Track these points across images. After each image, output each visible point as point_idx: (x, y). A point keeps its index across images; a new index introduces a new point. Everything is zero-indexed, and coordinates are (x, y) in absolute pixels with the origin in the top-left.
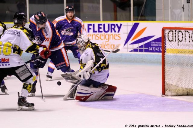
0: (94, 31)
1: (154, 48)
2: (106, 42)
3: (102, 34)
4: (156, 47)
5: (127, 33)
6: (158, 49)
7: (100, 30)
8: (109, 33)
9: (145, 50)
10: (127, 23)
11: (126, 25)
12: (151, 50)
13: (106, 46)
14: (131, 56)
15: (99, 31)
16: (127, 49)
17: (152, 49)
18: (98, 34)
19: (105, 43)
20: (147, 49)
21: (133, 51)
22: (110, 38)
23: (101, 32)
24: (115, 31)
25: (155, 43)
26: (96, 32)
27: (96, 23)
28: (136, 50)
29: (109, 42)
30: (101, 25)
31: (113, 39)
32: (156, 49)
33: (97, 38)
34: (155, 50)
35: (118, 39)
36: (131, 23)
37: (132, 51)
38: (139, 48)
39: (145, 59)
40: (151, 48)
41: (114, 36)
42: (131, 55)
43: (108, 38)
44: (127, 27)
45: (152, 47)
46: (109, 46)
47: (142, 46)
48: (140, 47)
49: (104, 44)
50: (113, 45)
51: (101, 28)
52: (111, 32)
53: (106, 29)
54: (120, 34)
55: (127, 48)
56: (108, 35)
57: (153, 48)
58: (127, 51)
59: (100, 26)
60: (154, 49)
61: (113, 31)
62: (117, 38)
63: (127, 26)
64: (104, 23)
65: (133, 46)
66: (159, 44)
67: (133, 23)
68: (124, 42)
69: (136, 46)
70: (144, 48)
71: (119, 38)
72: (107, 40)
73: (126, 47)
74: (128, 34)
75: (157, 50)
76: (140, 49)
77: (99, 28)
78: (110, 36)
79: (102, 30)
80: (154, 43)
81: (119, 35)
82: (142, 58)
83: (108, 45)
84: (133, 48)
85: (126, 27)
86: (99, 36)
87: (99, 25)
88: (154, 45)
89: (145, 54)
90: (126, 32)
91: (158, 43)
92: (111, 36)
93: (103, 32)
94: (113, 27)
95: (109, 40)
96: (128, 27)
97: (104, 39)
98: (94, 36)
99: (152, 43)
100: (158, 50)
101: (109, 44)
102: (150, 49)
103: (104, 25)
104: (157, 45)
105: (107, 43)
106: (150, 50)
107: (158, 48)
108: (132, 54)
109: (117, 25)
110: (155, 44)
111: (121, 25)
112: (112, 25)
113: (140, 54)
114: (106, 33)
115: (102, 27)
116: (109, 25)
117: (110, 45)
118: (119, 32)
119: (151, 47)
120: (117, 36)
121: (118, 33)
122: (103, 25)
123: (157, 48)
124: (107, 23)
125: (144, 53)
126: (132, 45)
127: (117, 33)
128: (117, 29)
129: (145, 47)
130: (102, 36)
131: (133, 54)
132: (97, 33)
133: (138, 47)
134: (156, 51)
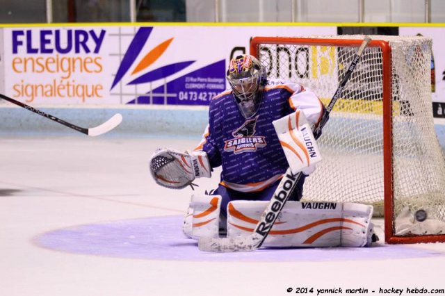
0: (30, 50)
1: (194, 95)
2: (63, 78)
3: (53, 59)
4: (199, 91)
5: (120, 55)
6: (203, 95)
7: (47, 46)
8: (72, 53)
9: (168, 98)
10: (120, 29)
11: (117, 32)
12: (186, 98)
13: (64, 88)
14: (130, 114)
15: (44, 51)
16: (118, 97)
17: (189, 95)
18: (42, 58)
19: (62, 81)
20: (174, 95)
21: (136, 101)
22: (74, 67)
23: (50, 51)
24: (87, 50)
25: (195, 80)
26: (35, 51)
27: (36, 29)
28: (143, 100)
29: (70, 80)
30: (49, 32)
31: (81, 70)
32: (198, 96)
33: (38, 68)
34: (195, 99)
35: (96, 72)
36: (131, 28)
37: (132, 102)
38: (152, 95)
39: (169, 124)
40: (186, 94)
41: (85, 62)
42: (130, 112)
43: (69, 69)
44: (120, 39)
45: (189, 90)
46: (71, 88)
47: (160, 90)
48: (155, 91)
49: (58, 83)
50: (83, 87)
51: (49, 42)
52: (77, 51)
53: (64, 45)
54: (100, 58)
55: (121, 94)
56: (69, 60)
57: (191, 93)
58: (121, 102)
59: (47, 37)
60: (193, 97)
61: (81, 48)
62: (91, 66)
63: (119, 35)
64: (57, 28)
65: (136, 89)
66: (206, 83)
67: (135, 28)
68: (112, 79)
69: (145, 89)
70: (166, 95)
71: (98, 68)
72: (66, 74)
73: (118, 92)
74: (122, 57)
75: (201, 98)
76: (154, 98)
77: (44, 41)
78: (74, 62)
79: (51, 46)
80: (192, 79)
81: (98, 61)
82: (159, 121)
83: (68, 85)
84: (136, 94)
85: (118, 37)
86: (43, 62)
87: (43, 33)
88: (194, 86)
89: (169, 111)
90: (117, 52)
91: (205, 80)
92: (78, 63)
93: (55, 52)
94: (82, 38)
95: (72, 73)
96: (122, 37)
97: (58, 70)
98: (29, 64)
99: (187, 79)
100: (205, 99)
101: (71, 83)
102: (183, 96)
103: (57, 33)
104: (201, 86)
105: (65, 82)
106: (181, 99)
107: (205, 93)
108: (133, 110)
109: (92, 32)
110: (197, 83)
111: (103, 33)
112: (78, 33)
113: (156, 111)
114: (61, 56)
115: (52, 37)
116: (70, 32)
117: (74, 87)
118: (97, 51)
119: (184, 90)
120: (92, 62)
121: (96, 55)
122: (54, 33)
123: (201, 94)
124: (64, 28)
125: (166, 107)
126: (133, 86)
127: (92, 55)
128: (91, 44)
129: (169, 92)
130: (51, 63)
131: (138, 110)
132: (39, 54)
133: (149, 93)
134: (199, 103)
